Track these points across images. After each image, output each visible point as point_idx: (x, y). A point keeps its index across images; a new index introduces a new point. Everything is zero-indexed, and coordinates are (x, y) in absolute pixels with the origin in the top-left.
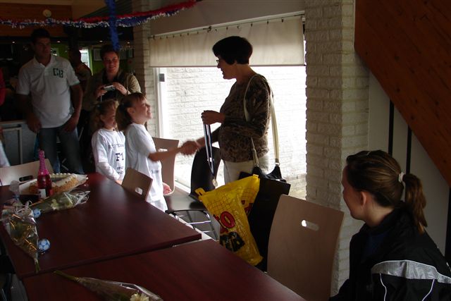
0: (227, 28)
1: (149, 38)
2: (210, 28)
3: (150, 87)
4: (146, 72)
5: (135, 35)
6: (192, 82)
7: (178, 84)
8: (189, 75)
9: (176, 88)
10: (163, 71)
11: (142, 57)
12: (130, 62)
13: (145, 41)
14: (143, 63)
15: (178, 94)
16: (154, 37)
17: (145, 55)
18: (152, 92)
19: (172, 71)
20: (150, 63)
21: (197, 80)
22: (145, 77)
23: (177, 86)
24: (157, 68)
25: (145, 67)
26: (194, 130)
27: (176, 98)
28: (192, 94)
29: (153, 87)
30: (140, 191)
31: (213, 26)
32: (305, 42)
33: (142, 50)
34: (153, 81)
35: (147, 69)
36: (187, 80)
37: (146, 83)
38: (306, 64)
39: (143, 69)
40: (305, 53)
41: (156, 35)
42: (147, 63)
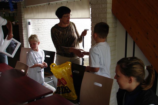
0: (57, 4)
1: (24, 8)
2: (49, 4)
3: (24, 27)
4: (23, 21)
5: (18, 7)
6: (41, 25)
7: (36, 26)
8: (40, 22)
9: (35, 27)
10: (30, 20)
11: (21, 15)
12: (15, 17)
13: (22, 9)
14: (22, 17)
15: (35, 30)
16: (26, 7)
17: (22, 14)
18: (25, 29)
19: (33, 21)
20: (24, 17)
21: (43, 24)
22: (23, 23)
23: (35, 26)
24: (27, 20)
25: (22, 19)
26: (42, 43)
27: (35, 31)
28: (41, 29)
29: (26, 27)
30: (23, 71)
31: (50, 3)
32: (91, 9)
33: (21, 12)
34: (25, 25)
35: (23, 20)
36: (39, 24)
37: (23, 25)
38: (91, 18)
39: (22, 20)
40: (91, 13)
41: (27, 6)
42: (23, 17)
